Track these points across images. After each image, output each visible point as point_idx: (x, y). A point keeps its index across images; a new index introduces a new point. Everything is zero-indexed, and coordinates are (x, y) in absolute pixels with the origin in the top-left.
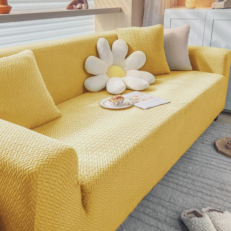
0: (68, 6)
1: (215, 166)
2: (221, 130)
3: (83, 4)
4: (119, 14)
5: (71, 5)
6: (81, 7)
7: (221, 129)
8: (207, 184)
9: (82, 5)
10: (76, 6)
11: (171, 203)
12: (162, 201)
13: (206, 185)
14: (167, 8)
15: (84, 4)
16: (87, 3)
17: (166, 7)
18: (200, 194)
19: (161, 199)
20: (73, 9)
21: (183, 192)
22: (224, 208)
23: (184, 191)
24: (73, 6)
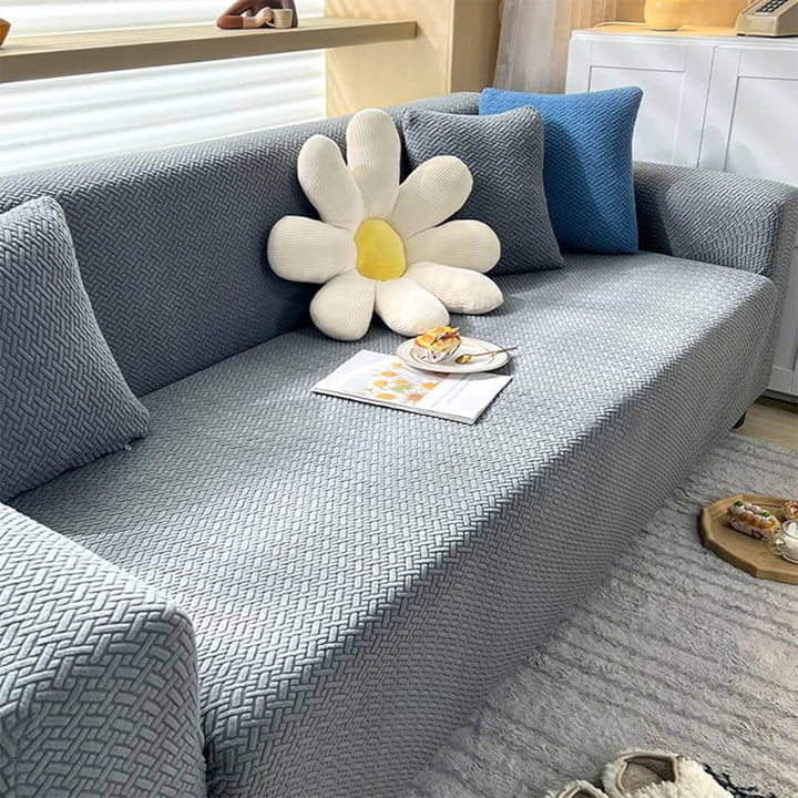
0: (222, 18)
1: (714, 601)
2: (754, 467)
3: (275, 11)
4: (409, 43)
5: (236, 11)
6: (272, 21)
7: (753, 462)
8: (676, 668)
9: (273, 13)
10: (254, 15)
11: (542, 733)
12: (513, 727)
13: (671, 672)
14: (582, 27)
15: (281, 8)
16: (292, 6)
17: (579, 25)
18: (645, 706)
19: (509, 718)
20: (240, 28)
21: (588, 695)
22: (723, 762)
23: (594, 691)
24: (244, 15)
